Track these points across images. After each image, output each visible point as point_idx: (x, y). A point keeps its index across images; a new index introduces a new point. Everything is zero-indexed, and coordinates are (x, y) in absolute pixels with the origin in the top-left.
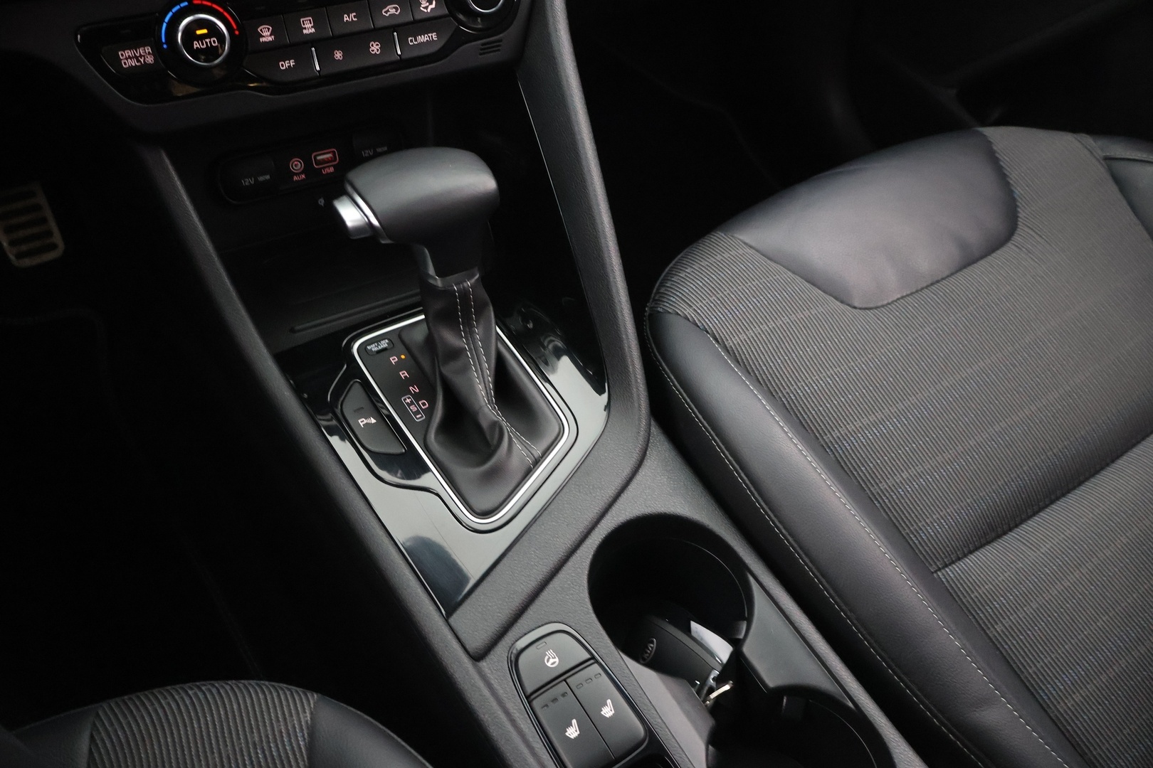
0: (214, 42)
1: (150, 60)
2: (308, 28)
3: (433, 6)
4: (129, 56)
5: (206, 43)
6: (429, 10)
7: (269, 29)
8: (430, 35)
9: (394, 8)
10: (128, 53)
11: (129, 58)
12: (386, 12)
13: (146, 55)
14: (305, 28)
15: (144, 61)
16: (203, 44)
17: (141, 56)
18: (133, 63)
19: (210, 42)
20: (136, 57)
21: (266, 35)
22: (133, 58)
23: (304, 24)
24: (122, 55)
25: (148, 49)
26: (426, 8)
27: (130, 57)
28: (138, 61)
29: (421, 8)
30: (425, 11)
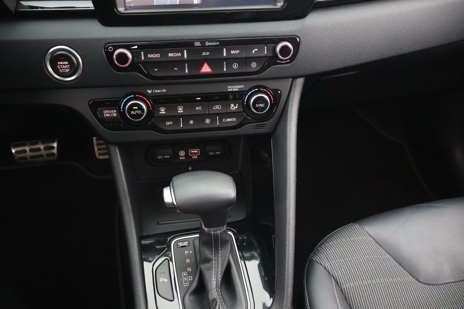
0: (140, 112)
1: (115, 115)
2: (180, 110)
3: (236, 107)
4: (107, 112)
5: (136, 112)
6: (234, 109)
7: (164, 109)
8: (233, 119)
9: (219, 106)
11: (107, 114)
12: (215, 108)
13: (114, 113)
14: (179, 110)
15: (113, 115)
16: (135, 113)
17: (112, 113)
18: (108, 115)
19: (138, 112)
20: (110, 113)
21: (163, 111)
22: (109, 113)
23: (179, 109)
24: (105, 112)
25: (115, 111)
26: (233, 108)
27: (107, 113)
28: (110, 115)
29: (231, 108)
30: (232, 109)
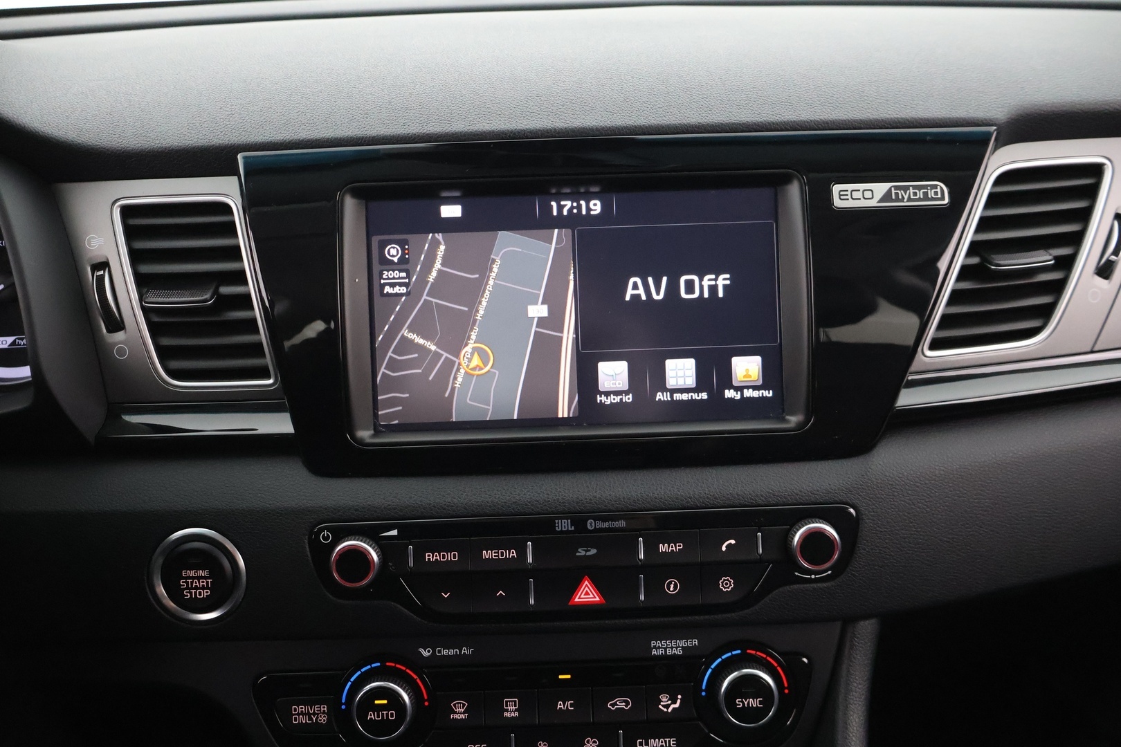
0: (392, 714)
1: (323, 719)
2: (511, 710)
3: (677, 705)
4: (302, 711)
5: (383, 714)
6: (670, 710)
7: (464, 705)
8: (667, 740)
9: (624, 701)
10: (301, 709)
11: (300, 715)
12: (613, 705)
13: (321, 713)
14: (507, 711)
15: (316, 719)
16: (378, 717)
17: (314, 714)
18: (304, 720)
19: (387, 714)
20: (309, 714)
21: (460, 712)
22: (305, 714)
23: (507, 706)
24: (295, 710)
25: (324, 708)
26: (667, 707)
27: (302, 713)
28: (310, 719)
29: (660, 706)
30: (665, 710)
